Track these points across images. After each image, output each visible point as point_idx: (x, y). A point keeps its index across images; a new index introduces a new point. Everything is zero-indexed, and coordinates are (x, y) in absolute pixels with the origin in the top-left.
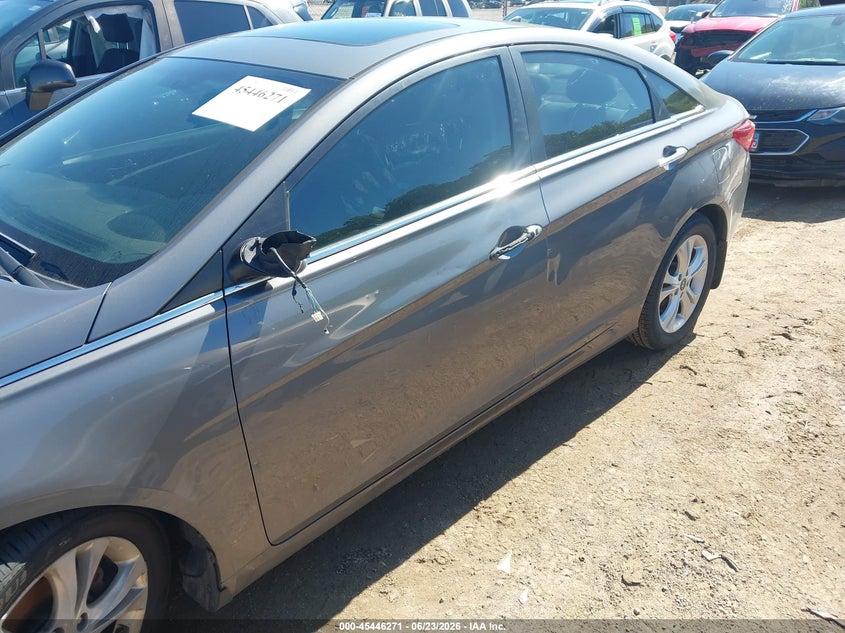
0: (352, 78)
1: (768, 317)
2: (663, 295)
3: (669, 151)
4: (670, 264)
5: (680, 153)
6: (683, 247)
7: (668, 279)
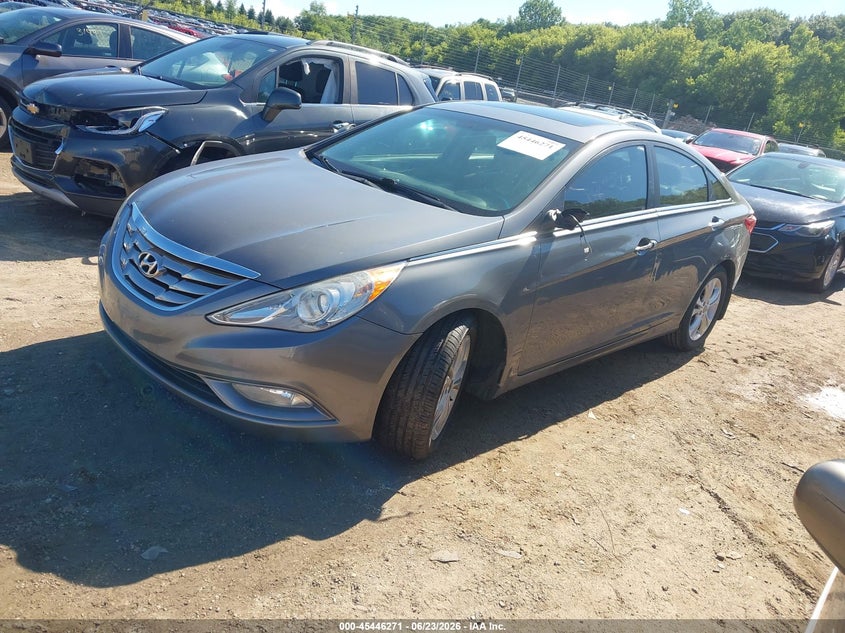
0: (587, 143)
1: (750, 347)
2: (695, 311)
3: (715, 220)
4: (701, 293)
5: (721, 222)
6: (710, 283)
7: (699, 302)
